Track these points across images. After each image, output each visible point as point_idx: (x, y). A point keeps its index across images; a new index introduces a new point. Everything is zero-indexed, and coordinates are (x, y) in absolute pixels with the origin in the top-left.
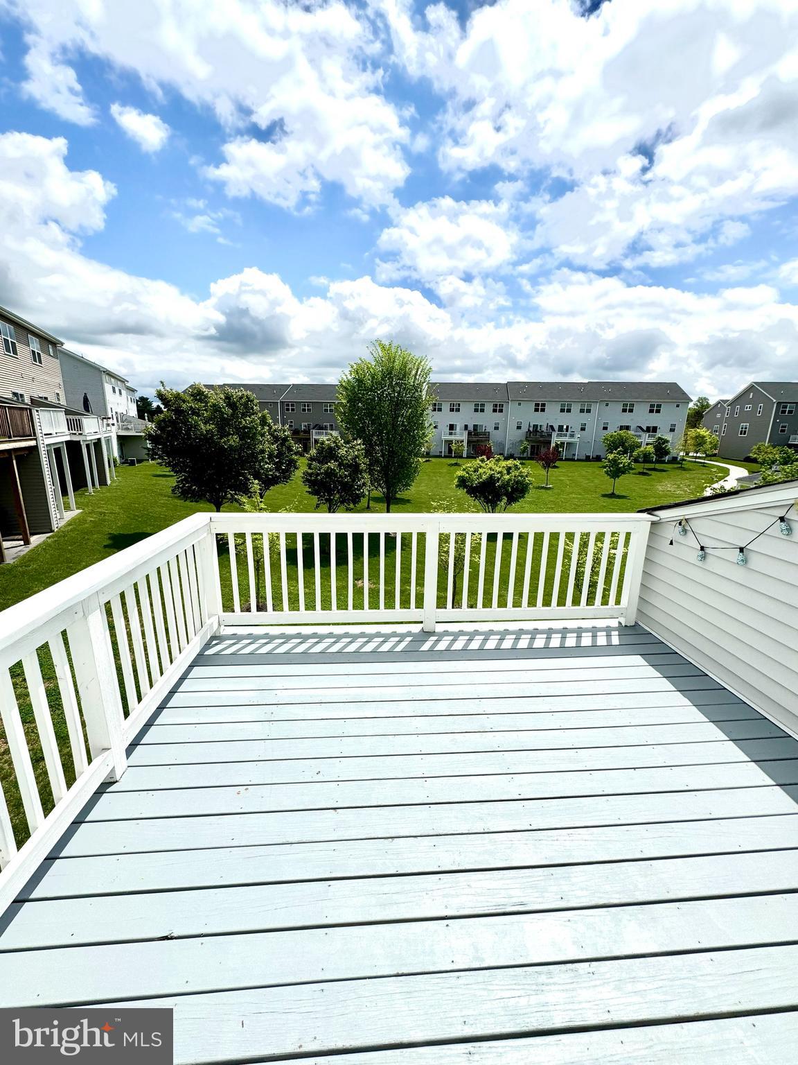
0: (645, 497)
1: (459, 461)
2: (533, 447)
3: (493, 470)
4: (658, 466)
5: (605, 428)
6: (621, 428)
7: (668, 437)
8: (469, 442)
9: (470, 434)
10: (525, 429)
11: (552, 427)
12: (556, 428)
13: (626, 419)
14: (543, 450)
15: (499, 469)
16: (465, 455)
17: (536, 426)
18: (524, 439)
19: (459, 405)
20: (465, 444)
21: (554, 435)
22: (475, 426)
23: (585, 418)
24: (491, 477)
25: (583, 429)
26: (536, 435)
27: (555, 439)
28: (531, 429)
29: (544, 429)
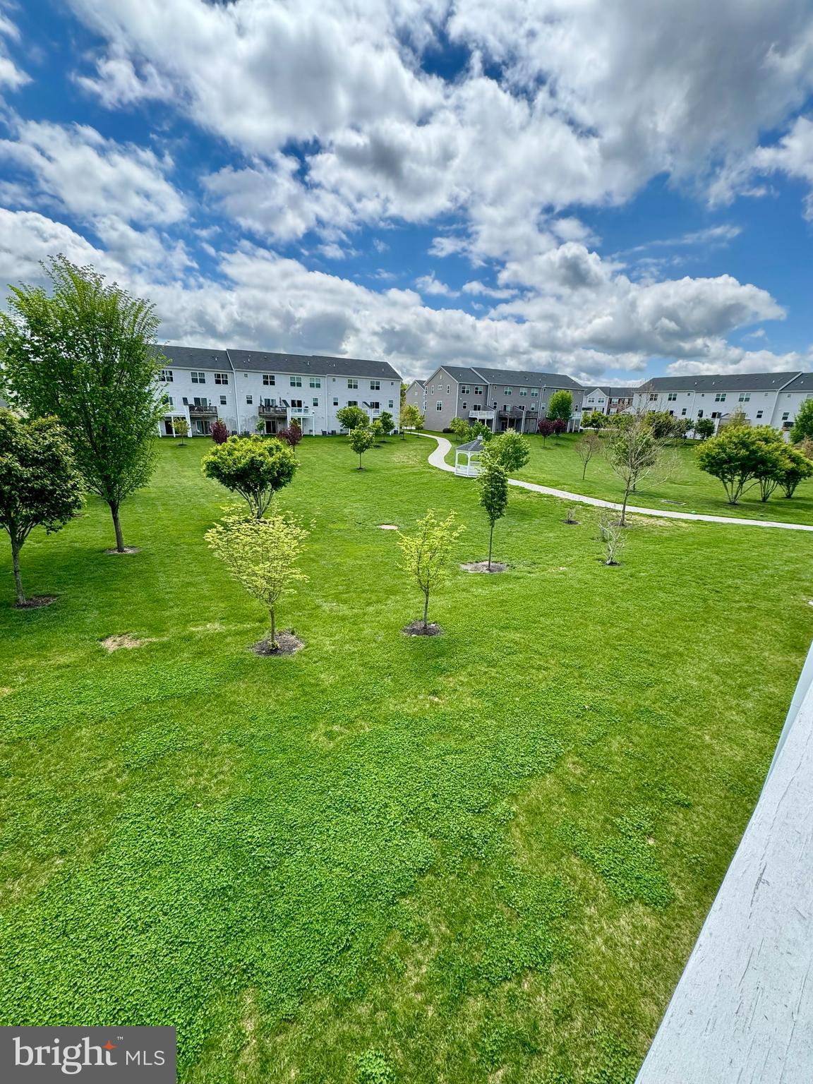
0: (388, 469)
1: (185, 442)
2: (268, 423)
3: (253, 453)
4: (386, 439)
5: (336, 404)
6: (350, 403)
7: (389, 411)
8: (192, 418)
9: (191, 408)
10: (256, 403)
11: (284, 401)
12: (290, 404)
13: (352, 395)
14: (279, 428)
15: (258, 451)
16: (190, 434)
17: (267, 401)
18: (257, 415)
19: (171, 373)
20: (188, 420)
21: (289, 410)
22: (197, 400)
23: (315, 392)
24: (252, 460)
25: (316, 405)
26: (269, 410)
27: (291, 414)
28: (263, 404)
29: (278, 403)
